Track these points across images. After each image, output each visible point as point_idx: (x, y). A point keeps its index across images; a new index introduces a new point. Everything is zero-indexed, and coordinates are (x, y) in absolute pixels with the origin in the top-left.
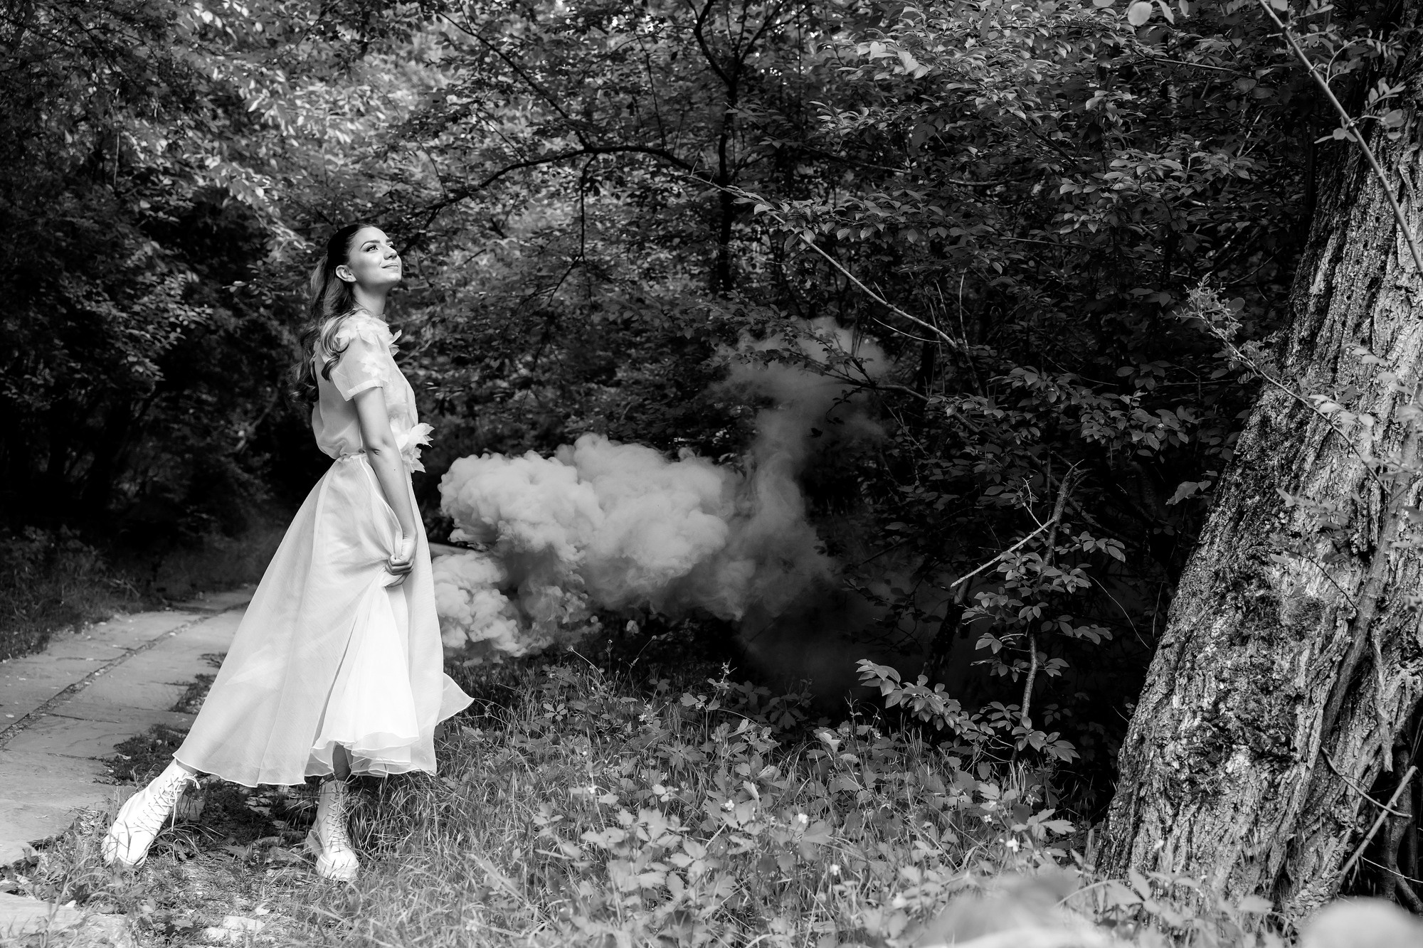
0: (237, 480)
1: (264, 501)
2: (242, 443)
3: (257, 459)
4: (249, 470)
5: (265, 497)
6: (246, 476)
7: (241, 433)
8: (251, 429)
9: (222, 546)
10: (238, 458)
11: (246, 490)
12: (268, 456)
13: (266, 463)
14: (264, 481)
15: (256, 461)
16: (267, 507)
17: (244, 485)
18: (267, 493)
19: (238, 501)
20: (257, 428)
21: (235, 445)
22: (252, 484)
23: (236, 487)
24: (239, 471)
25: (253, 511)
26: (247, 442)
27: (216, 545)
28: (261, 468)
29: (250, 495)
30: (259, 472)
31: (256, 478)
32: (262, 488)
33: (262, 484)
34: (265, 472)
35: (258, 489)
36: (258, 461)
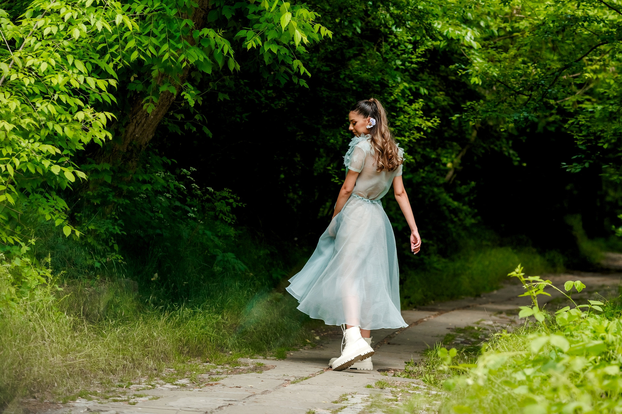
0: (448, 207)
1: (473, 225)
2: (451, 173)
3: (463, 187)
4: (458, 197)
5: (473, 221)
6: (456, 203)
7: (449, 165)
8: (457, 161)
9: (439, 267)
10: (449, 187)
11: (456, 216)
12: (473, 184)
13: (472, 190)
14: (470, 206)
15: (463, 189)
16: (475, 230)
17: (455, 211)
18: (474, 217)
19: (450, 226)
20: (462, 159)
21: (445, 176)
22: (461, 211)
23: (447, 213)
24: (450, 200)
25: (463, 234)
26: (454, 173)
27: (435, 265)
28: (468, 194)
29: (460, 220)
30: (466, 199)
31: (464, 205)
32: (470, 213)
33: (469, 210)
34: (472, 198)
35: (466, 214)
36: (465, 189)
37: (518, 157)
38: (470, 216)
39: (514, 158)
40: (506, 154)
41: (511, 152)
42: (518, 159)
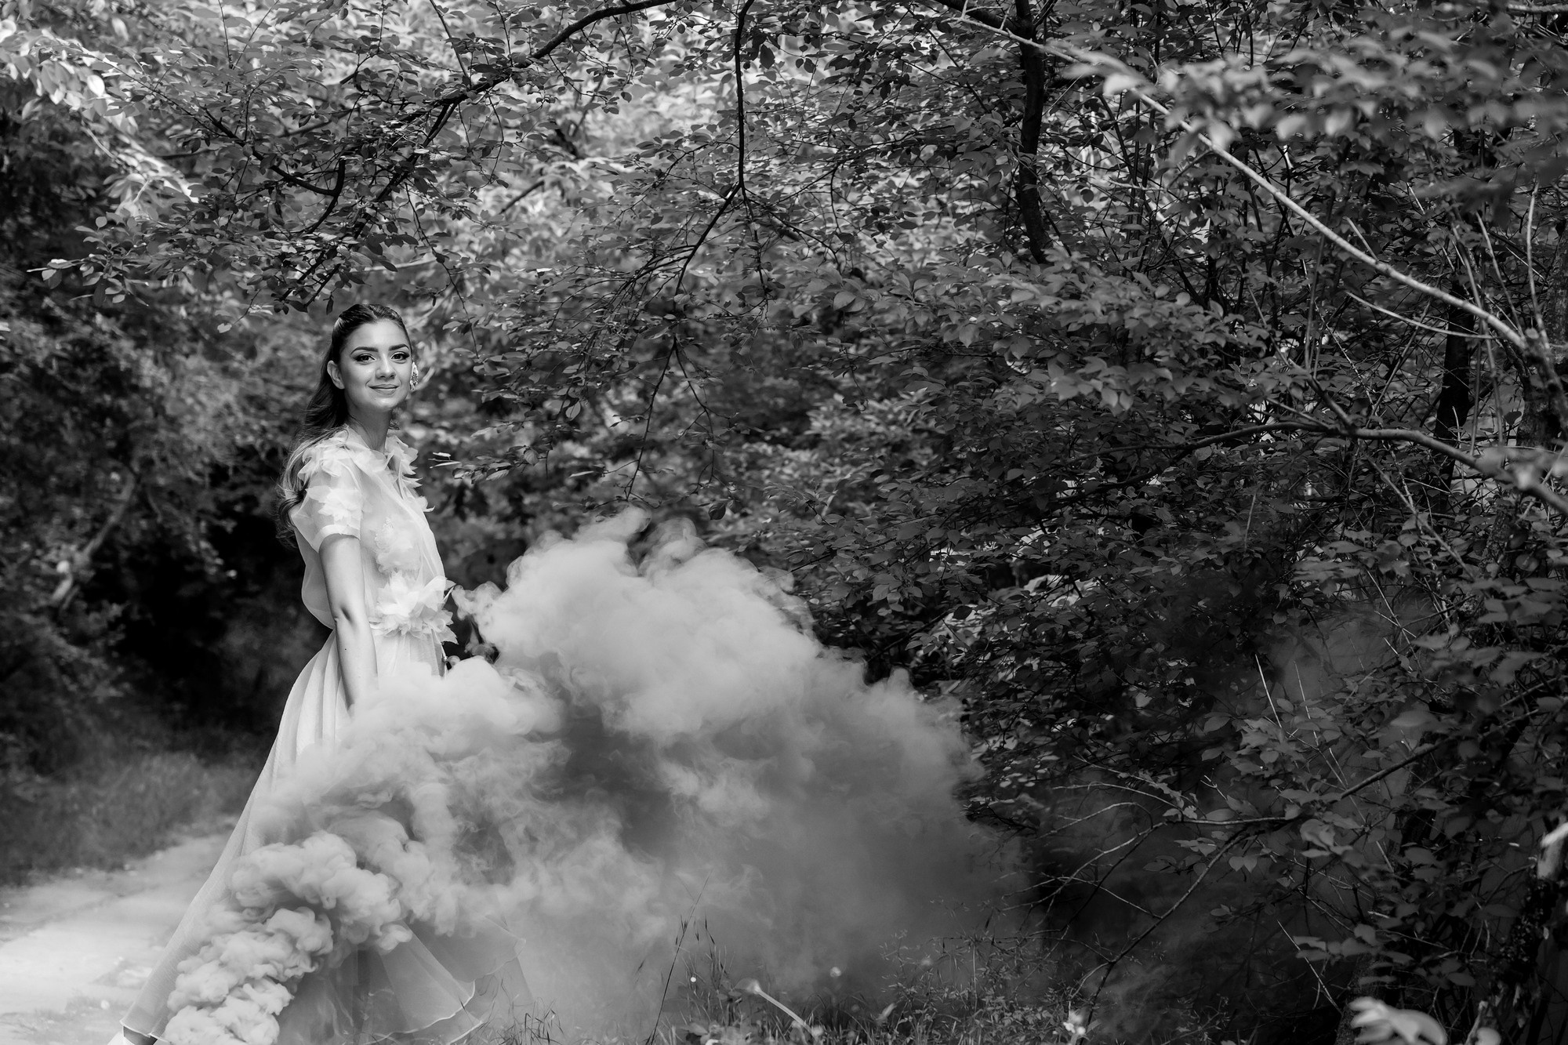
0: (57, 660)
1: (112, 700)
2: (64, 588)
3: (93, 616)
4: (81, 639)
5: (113, 692)
6: (74, 651)
7: (63, 567)
8: (82, 558)
9: (29, 795)
10: (56, 615)
11: (74, 677)
12: (116, 610)
13: (113, 625)
14: (110, 661)
15: (92, 622)
16: (117, 713)
17: (69, 669)
18: (115, 683)
19: (60, 702)
20: (96, 556)
21: (52, 591)
22: (87, 668)
23: (54, 674)
24: (61, 642)
25: (89, 722)
26: (75, 583)
27: (18, 791)
28: (104, 634)
29: (83, 689)
30: (99, 644)
31: (93, 655)
32: (106, 676)
33: (105, 667)
34: (112, 642)
35: (97, 678)
36: (97, 621)
37: (220, 556)
38: (107, 682)
39: (209, 559)
40: (194, 548)
41: (204, 545)
42: (219, 561)
